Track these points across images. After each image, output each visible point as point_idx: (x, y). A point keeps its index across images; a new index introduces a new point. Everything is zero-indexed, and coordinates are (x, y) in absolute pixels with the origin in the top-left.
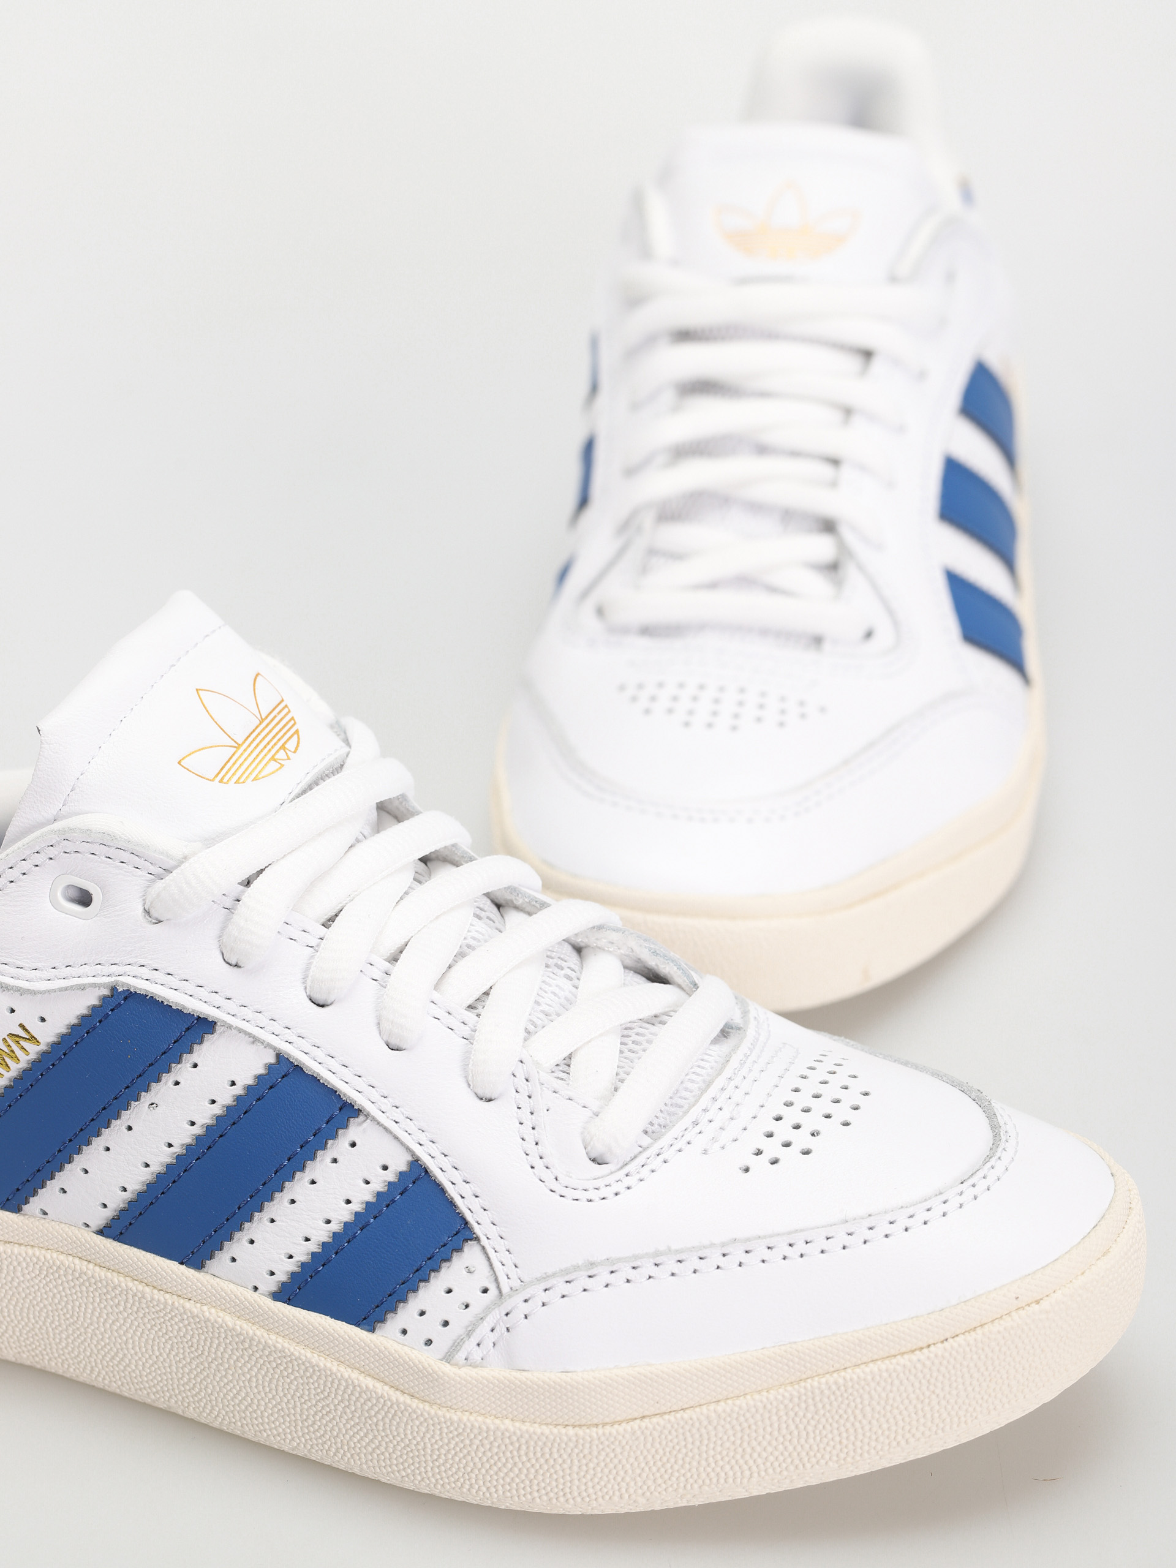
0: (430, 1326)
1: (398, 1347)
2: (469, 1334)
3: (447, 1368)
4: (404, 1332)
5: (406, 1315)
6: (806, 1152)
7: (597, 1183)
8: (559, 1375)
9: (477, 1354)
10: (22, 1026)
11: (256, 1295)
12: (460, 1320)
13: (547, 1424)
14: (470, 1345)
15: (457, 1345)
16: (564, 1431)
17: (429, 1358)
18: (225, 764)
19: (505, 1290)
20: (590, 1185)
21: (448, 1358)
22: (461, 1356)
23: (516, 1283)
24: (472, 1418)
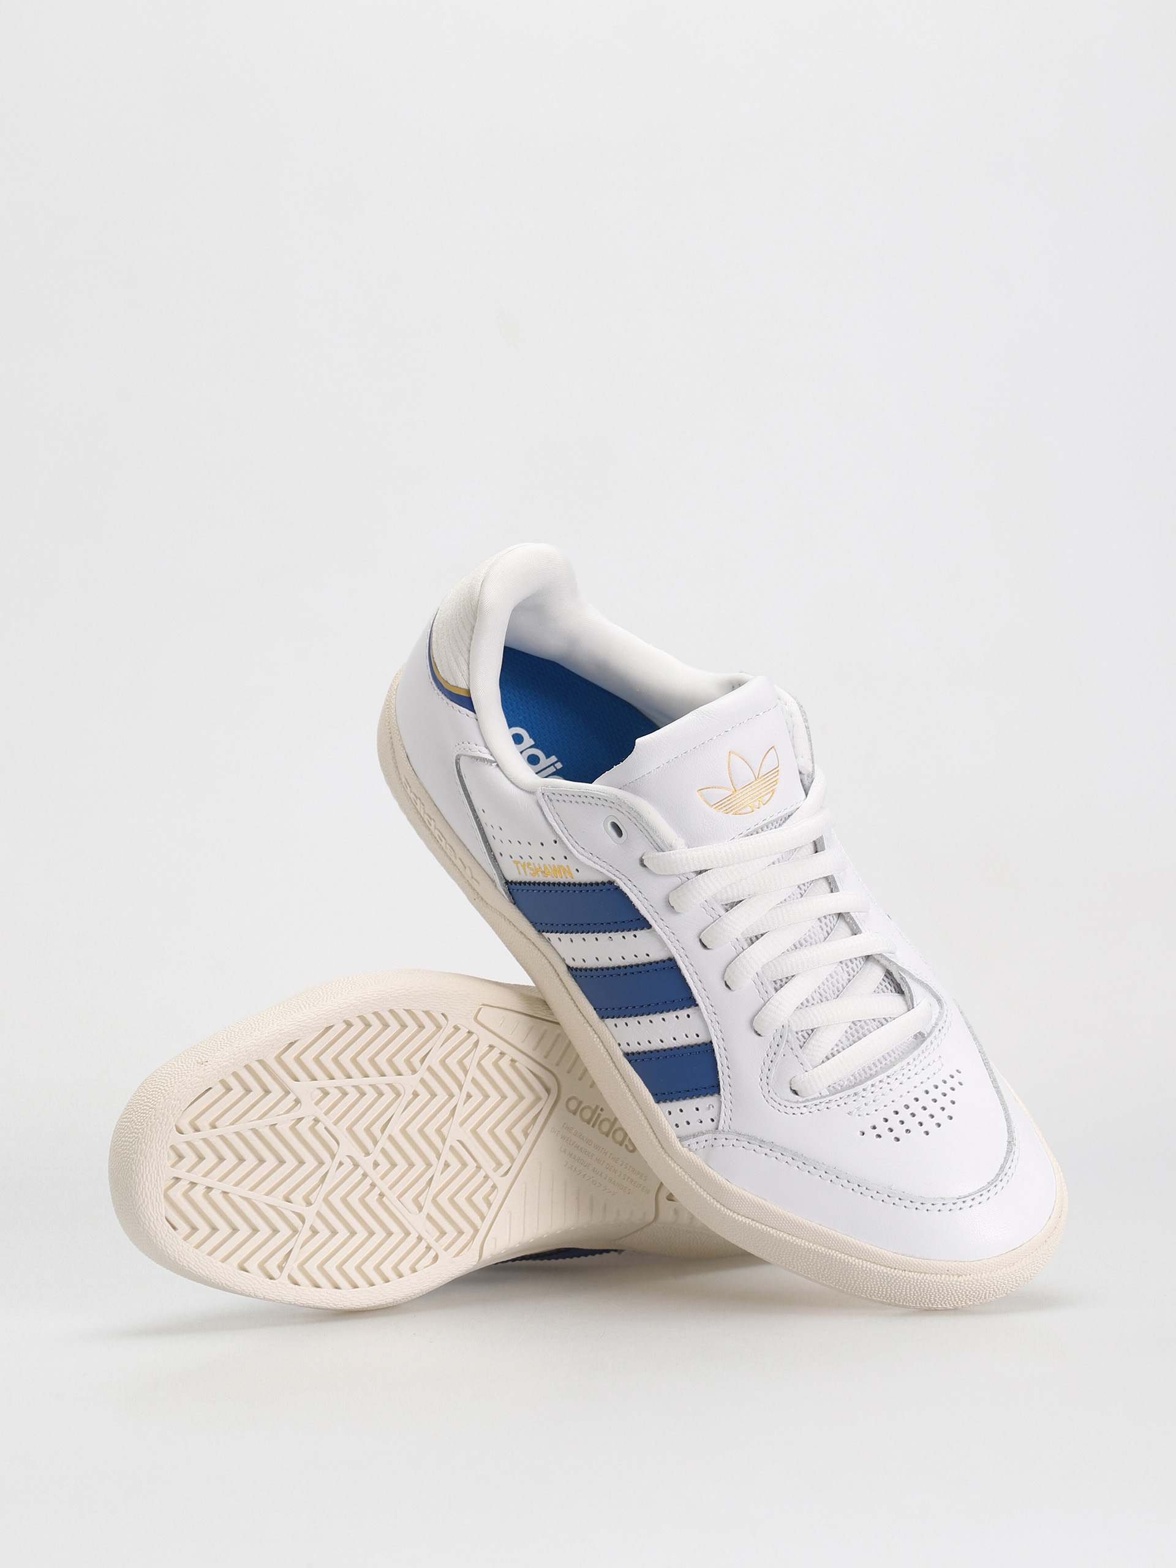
0: (681, 1119)
1: (664, 1119)
2: (694, 1136)
3: (678, 1145)
4: (670, 1113)
5: (675, 1106)
6: (898, 1139)
7: (787, 1104)
8: (724, 1180)
9: (694, 1146)
10: (567, 866)
11: (618, 1048)
12: (695, 1127)
13: (710, 1195)
14: (693, 1141)
15: (687, 1138)
16: (716, 1203)
17: (672, 1133)
18: (723, 799)
19: (720, 1128)
20: (783, 1103)
21: (681, 1139)
22: (687, 1143)
23: (726, 1128)
24: (680, 1171)
